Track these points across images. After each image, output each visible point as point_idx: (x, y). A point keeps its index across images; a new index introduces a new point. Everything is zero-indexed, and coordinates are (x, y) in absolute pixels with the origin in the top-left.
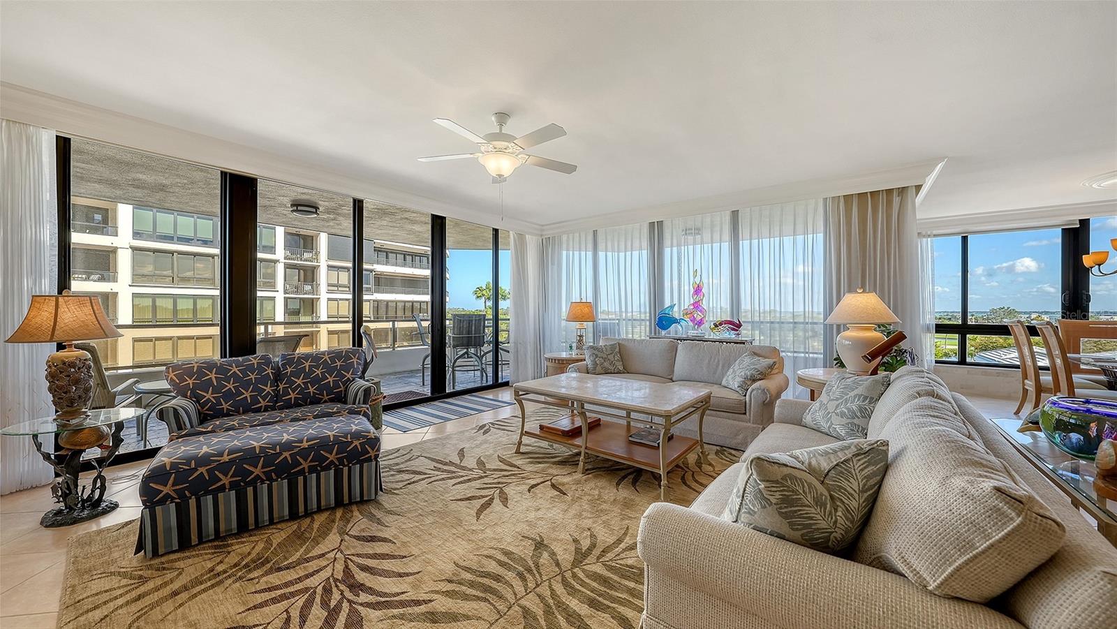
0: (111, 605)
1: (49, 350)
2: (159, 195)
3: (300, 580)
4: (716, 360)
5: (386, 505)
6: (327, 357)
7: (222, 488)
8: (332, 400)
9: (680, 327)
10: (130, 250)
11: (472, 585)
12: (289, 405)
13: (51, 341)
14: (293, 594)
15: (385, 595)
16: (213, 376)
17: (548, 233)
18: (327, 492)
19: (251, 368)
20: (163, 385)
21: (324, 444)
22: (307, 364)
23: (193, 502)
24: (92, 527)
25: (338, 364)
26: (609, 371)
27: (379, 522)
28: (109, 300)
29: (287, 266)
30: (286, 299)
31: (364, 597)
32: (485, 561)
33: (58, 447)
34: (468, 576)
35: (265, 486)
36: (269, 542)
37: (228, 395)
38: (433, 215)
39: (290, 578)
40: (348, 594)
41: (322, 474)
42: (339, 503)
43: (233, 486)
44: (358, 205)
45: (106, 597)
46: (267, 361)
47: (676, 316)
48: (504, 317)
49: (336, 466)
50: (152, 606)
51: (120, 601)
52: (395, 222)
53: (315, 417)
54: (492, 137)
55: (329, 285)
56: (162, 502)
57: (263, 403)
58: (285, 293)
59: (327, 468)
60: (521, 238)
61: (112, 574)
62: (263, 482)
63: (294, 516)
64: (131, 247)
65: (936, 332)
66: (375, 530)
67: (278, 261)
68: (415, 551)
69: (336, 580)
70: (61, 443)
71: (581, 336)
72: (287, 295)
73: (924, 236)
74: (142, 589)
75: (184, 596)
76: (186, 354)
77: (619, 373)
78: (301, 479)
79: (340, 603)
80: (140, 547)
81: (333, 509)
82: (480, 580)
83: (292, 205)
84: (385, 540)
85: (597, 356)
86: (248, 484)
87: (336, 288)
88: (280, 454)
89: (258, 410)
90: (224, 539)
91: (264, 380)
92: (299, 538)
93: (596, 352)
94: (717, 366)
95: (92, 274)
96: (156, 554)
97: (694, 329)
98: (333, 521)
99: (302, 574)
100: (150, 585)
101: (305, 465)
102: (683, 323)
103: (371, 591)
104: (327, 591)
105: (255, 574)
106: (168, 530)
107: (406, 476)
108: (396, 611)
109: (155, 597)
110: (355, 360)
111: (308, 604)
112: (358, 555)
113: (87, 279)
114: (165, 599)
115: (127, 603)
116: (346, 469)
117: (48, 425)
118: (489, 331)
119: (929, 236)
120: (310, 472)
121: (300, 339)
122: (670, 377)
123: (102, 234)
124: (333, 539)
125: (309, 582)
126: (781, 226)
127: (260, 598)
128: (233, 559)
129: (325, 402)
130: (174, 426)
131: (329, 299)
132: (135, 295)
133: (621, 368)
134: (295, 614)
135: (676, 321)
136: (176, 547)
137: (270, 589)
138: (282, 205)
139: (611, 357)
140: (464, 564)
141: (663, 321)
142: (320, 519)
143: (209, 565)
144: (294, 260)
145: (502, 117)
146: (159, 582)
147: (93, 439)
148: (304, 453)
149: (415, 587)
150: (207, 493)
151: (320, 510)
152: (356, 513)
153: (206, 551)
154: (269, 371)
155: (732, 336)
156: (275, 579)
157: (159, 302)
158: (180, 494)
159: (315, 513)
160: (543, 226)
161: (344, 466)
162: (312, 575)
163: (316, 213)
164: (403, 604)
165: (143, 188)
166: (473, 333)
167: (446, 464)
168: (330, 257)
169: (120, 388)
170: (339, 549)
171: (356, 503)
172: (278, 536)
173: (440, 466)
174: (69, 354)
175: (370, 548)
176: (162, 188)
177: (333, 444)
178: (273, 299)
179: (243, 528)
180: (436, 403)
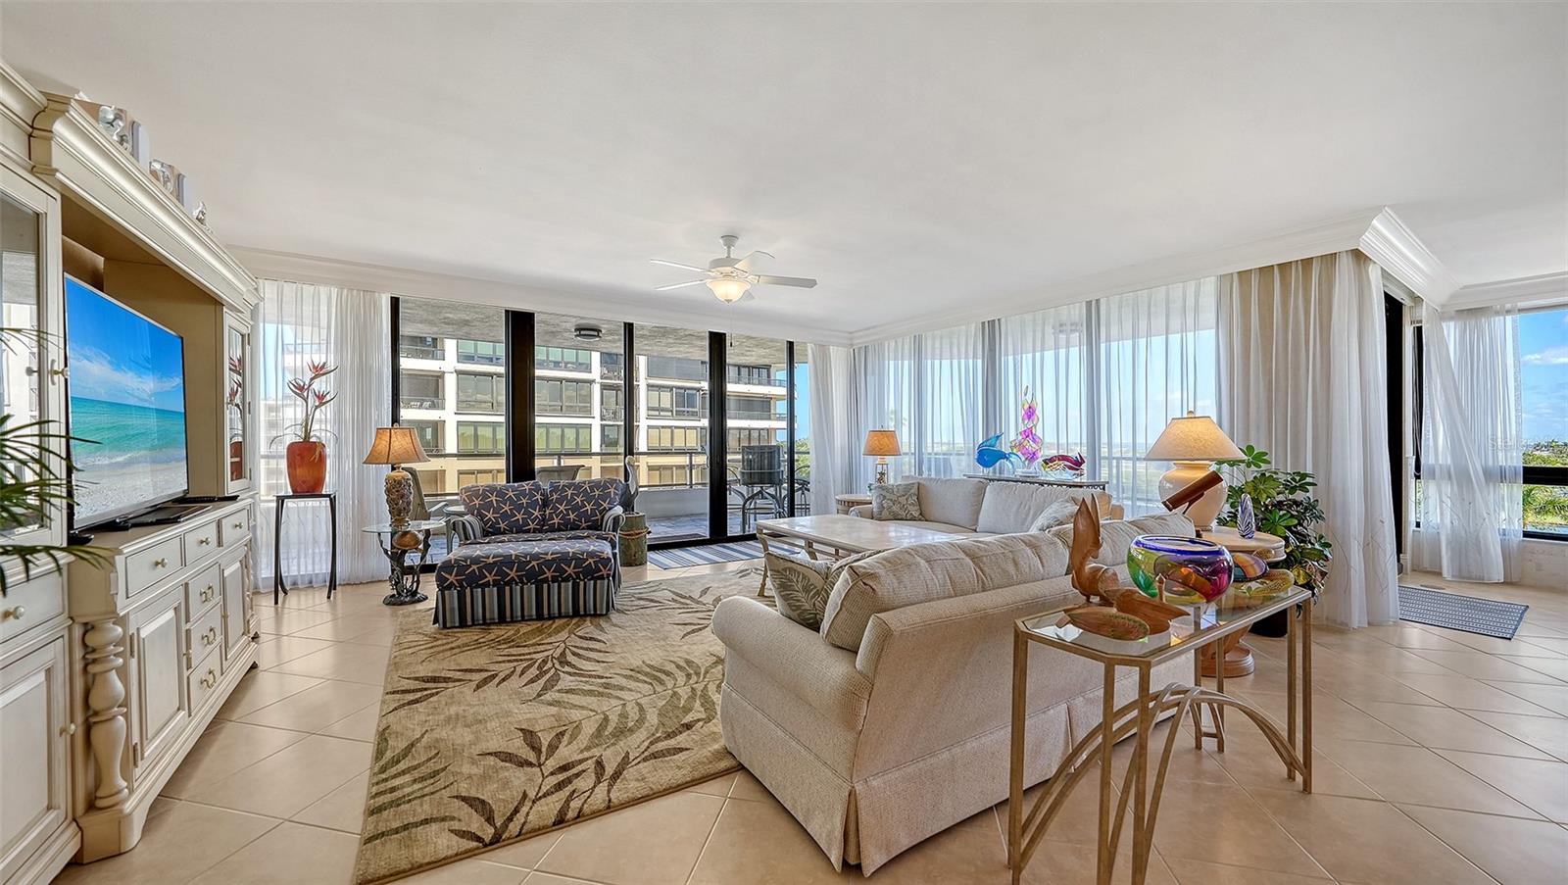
0: (417, 648)
1: (386, 470)
2: (466, 329)
3: (530, 654)
4: (1027, 507)
5: (614, 620)
6: (587, 486)
7: (487, 584)
8: (589, 528)
9: (1009, 465)
10: (455, 374)
11: (647, 674)
12: (552, 530)
13: (387, 463)
14: (521, 660)
15: (582, 670)
16: (494, 498)
17: (859, 342)
18: (567, 600)
19: (523, 493)
20: (461, 508)
21: (564, 558)
22: (570, 492)
23: (468, 591)
24: (411, 608)
25: (597, 493)
26: (900, 517)
27: (602, 630)
28: (437, 427)
29: (604, 387)
30: (603, 427)
31: (567, 669)
32: (666, 663)
33: (393, 547)
34: (648, 670)
35: (518, 587)
36: (518, 631)
37: (505, 516)
38: (711, 333)
39: (523, 652)
40: (557, 666)
41: (563, 584)
42: (576, 614)
43: (496, 583)
44: (629, 328)
45: (415, 644)
46: (538, 488)
47: (1005, 449)
48: (803, 449)
49: (573, 579)
50: (439, 652)
51: (422, 647)
52: (680, 339)
53: (568, 539)
54: (718, 263)
55: (649, 409)
56: (449, 587)
57: (532, 526)
58: (602, 419)
59: (566, 580)
60: (823, 350)
61: (420, 633)
62: (517, 584)
63: (540, 617)
64: (456, 371)
65: (1524, 483)
66: (597, 634)
67: (594, 381)
68: (618, 650)
69: (553, 657)
70: (394, 544)
71: (882, 474)
72: (604, 422)
73: (1497, 313)
74: (435, 643)
75: (457, 650)
76: (485, 481)
77: (913, 519)
78: (545, 585)
79: (550, 669)
80: (436, 621)
81: (572, 617)
82: (654, 673)
83: (576, 330)
84: (600, 641)
85: (885, 497)
86: (506, 584)
87: (657, 413)
88: (530, 562)
89: (528, 531)
90: (489, 624)
91: (533, 504)
92: (540, 631)
93: (884, 493)
94: (1027, 515)
95: (424, 401)
96: (445, 627)
97: (1024, 466)
98: (568, 625)
99: (532, 651)
100: (440, 642)
101: (549, 574)
102: (1013, 458)
103: (574, 667)
104: (545, 662)
105: (503, 646)
106: (452, 609)
107: (642, 603)
108: (584, 679)
109: (441, 648)
110: (612, 490)
111: (531, 666)
112: (575, 647)
113: (420, 407)
114: (446, 650)
115: (426, 649)
116: (582, 583)
117: (387, 528)
118: (785, 468)
119: (1508, 312)
120: (553, 582)
121: (578, 470)
122: (974, 528)
123: (433, 358)
124: (564, 635)
125: (534, 656)
126: (1149, 319)
127: (501, 659)
128: (492, 636)
129: (583, 529)
130: (463, 537)
131: (649, 427)
132: (459, 423)
133: (916, 514)
134: (519, 670)
135: (1004, 456)
136: (457, 624)
137: (508, 655)
138: (567, 330)
139: (903, 500)
140: (651, 663)
141: (988, 455)
142: (559, 622)
143: (476, 638)
144: (611, 379)
145: (730, 239)
146: (445, 641)
147: (412, 543)
148: (548, 563)
149: (605, 668)
150: (478, 586)
151: (560, 616)
152: (588, 623)
153: (476, 630)
154: (539, 497)
155: (1068, 476)
156: (513, 651)
157: (481, 431)
158: (460, 582)
159: (557, 618)
160: (851, 333)
161: (581, 580)
162: (538, 652)
163: (598, 336)
164: (590, 676)
165: (453, 324)
166: (766, 467)
167: (685, 597)
168: (649, 375)
169: (433, 509)
170: (564, 642)
171: (591, 615)
172: (525, 628)
173: (678, 598)
174: (398, 474)
175: (585, 644)
176: (466, 323)
177: (572, 560)
178: (589, 426)
179: (502, 620)
180: (714, 547)
